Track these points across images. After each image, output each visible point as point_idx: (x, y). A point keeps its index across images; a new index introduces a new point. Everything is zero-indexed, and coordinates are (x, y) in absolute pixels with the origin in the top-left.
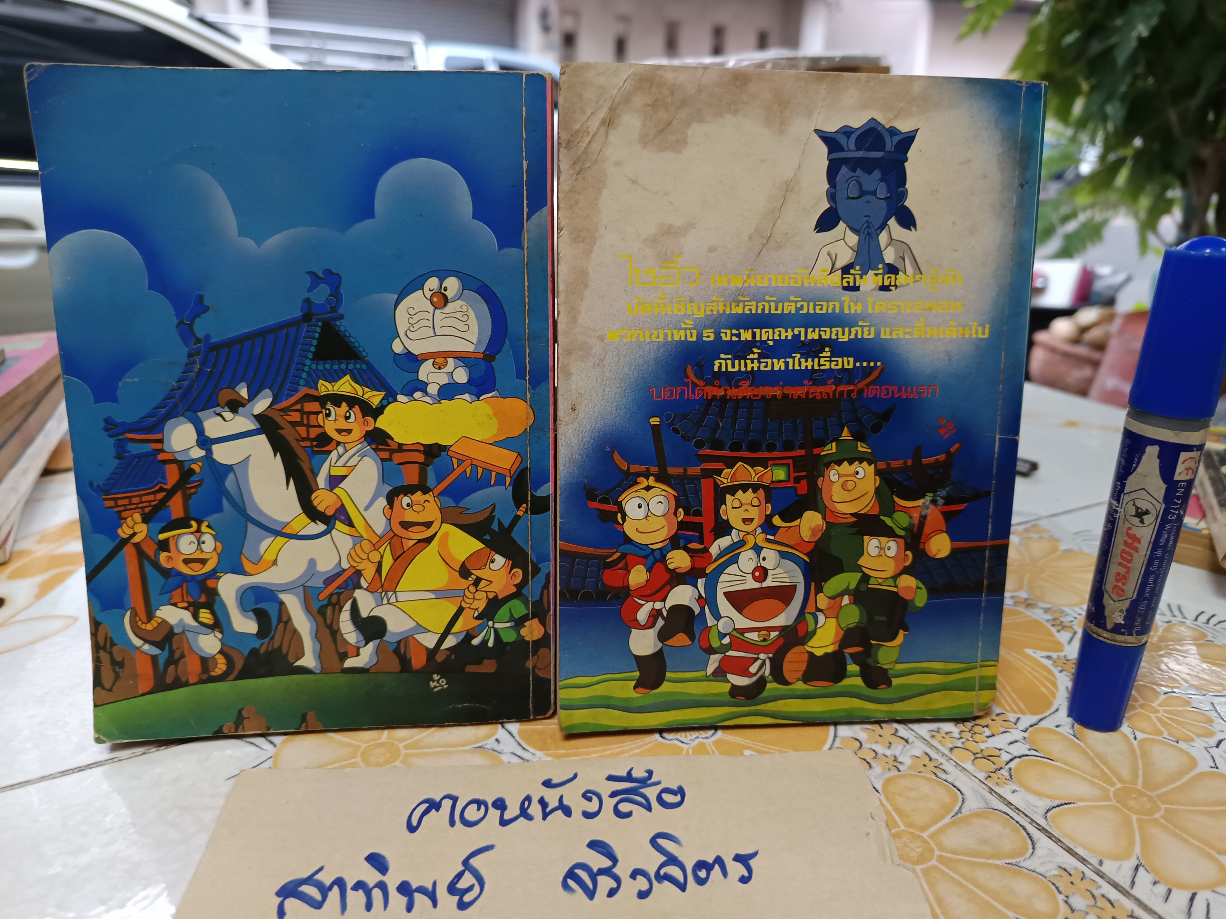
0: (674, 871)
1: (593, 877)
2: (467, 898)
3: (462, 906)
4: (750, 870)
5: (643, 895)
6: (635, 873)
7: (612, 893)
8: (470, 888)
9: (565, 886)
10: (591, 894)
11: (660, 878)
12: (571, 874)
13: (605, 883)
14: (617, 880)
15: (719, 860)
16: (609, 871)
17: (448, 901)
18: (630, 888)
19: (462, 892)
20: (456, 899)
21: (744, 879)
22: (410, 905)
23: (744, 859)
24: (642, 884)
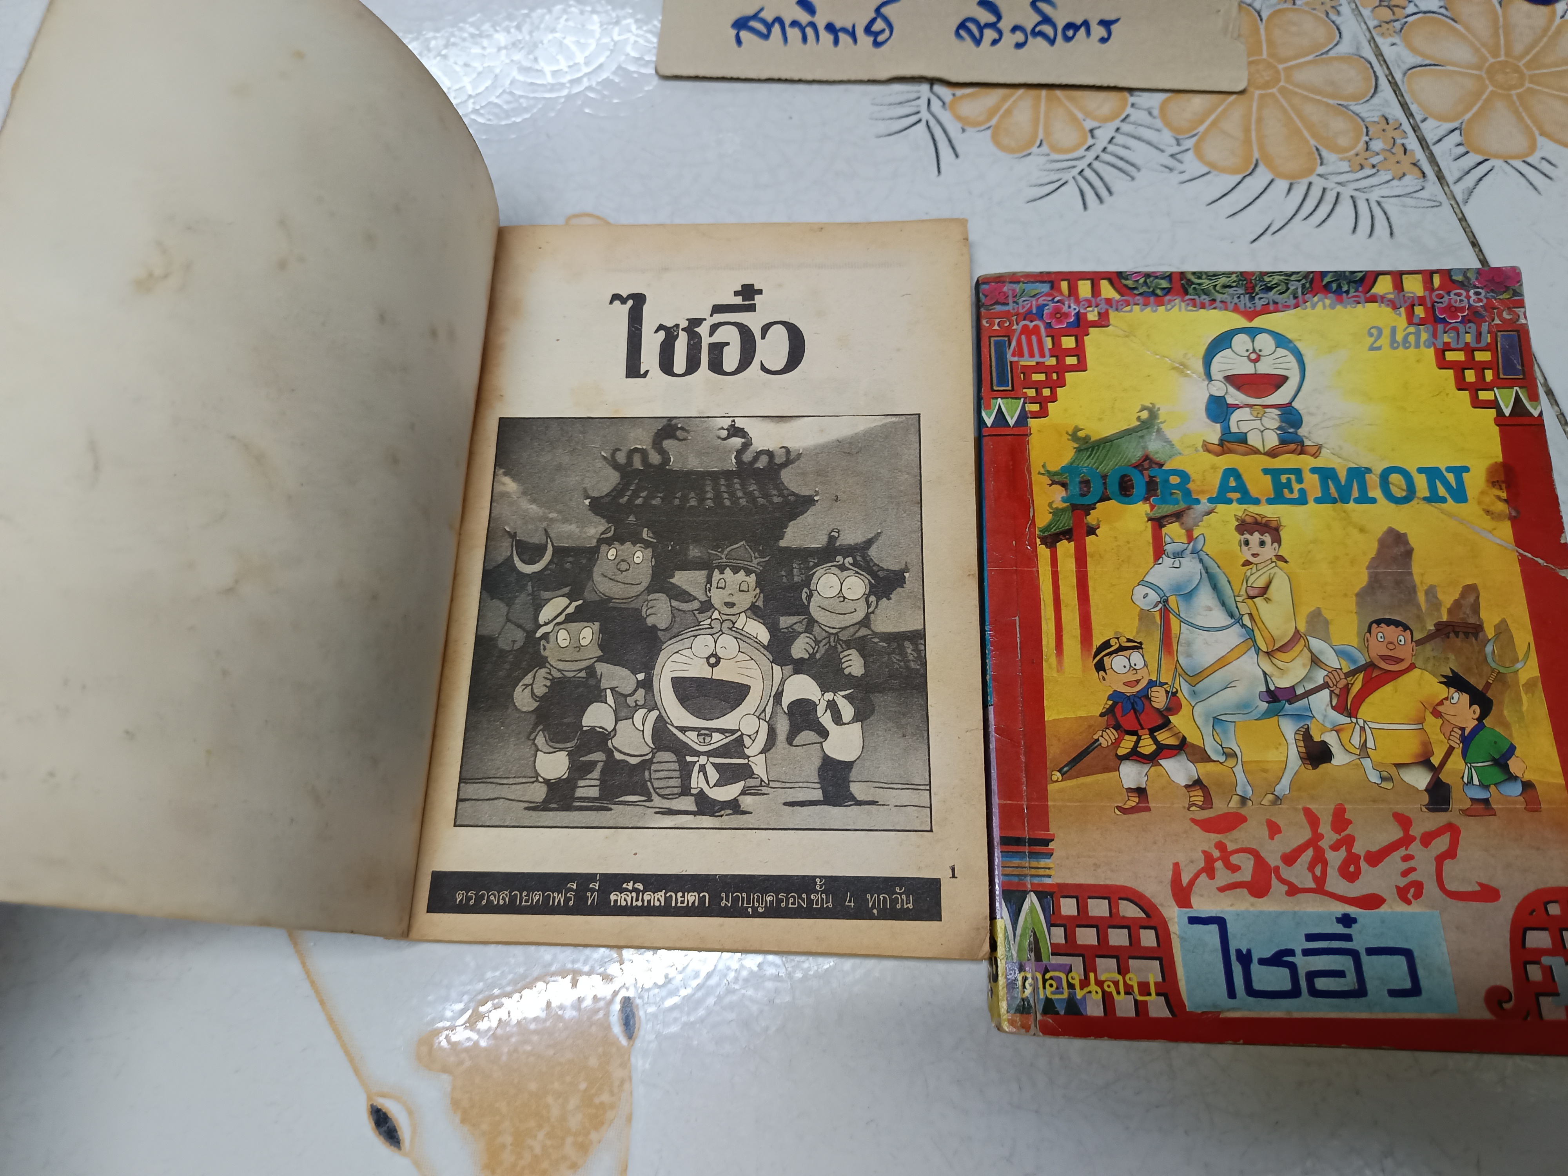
0: (1048, 29)
1: (981, 29)
2: (880, 38)
3: (877, 44)
4: (1110, 34)
5: (1019, 46)
6: (1015, 29)
7: (995, 42)
8: (883, 31)
9: (957, 34)
10: (978, 42)
11: (1035, 33)
12: (962, 26)
13: (990, 34)
14: (1000, 33)
15: (1086, 24)
16: (993, 26)
17: (865, 41)
18: (1010, 39)
19: (876, 34)
20: (872, 39)
21: (1103, 40)
22: (836, 42)
23: (1107, 24)
24: (1019, 37)
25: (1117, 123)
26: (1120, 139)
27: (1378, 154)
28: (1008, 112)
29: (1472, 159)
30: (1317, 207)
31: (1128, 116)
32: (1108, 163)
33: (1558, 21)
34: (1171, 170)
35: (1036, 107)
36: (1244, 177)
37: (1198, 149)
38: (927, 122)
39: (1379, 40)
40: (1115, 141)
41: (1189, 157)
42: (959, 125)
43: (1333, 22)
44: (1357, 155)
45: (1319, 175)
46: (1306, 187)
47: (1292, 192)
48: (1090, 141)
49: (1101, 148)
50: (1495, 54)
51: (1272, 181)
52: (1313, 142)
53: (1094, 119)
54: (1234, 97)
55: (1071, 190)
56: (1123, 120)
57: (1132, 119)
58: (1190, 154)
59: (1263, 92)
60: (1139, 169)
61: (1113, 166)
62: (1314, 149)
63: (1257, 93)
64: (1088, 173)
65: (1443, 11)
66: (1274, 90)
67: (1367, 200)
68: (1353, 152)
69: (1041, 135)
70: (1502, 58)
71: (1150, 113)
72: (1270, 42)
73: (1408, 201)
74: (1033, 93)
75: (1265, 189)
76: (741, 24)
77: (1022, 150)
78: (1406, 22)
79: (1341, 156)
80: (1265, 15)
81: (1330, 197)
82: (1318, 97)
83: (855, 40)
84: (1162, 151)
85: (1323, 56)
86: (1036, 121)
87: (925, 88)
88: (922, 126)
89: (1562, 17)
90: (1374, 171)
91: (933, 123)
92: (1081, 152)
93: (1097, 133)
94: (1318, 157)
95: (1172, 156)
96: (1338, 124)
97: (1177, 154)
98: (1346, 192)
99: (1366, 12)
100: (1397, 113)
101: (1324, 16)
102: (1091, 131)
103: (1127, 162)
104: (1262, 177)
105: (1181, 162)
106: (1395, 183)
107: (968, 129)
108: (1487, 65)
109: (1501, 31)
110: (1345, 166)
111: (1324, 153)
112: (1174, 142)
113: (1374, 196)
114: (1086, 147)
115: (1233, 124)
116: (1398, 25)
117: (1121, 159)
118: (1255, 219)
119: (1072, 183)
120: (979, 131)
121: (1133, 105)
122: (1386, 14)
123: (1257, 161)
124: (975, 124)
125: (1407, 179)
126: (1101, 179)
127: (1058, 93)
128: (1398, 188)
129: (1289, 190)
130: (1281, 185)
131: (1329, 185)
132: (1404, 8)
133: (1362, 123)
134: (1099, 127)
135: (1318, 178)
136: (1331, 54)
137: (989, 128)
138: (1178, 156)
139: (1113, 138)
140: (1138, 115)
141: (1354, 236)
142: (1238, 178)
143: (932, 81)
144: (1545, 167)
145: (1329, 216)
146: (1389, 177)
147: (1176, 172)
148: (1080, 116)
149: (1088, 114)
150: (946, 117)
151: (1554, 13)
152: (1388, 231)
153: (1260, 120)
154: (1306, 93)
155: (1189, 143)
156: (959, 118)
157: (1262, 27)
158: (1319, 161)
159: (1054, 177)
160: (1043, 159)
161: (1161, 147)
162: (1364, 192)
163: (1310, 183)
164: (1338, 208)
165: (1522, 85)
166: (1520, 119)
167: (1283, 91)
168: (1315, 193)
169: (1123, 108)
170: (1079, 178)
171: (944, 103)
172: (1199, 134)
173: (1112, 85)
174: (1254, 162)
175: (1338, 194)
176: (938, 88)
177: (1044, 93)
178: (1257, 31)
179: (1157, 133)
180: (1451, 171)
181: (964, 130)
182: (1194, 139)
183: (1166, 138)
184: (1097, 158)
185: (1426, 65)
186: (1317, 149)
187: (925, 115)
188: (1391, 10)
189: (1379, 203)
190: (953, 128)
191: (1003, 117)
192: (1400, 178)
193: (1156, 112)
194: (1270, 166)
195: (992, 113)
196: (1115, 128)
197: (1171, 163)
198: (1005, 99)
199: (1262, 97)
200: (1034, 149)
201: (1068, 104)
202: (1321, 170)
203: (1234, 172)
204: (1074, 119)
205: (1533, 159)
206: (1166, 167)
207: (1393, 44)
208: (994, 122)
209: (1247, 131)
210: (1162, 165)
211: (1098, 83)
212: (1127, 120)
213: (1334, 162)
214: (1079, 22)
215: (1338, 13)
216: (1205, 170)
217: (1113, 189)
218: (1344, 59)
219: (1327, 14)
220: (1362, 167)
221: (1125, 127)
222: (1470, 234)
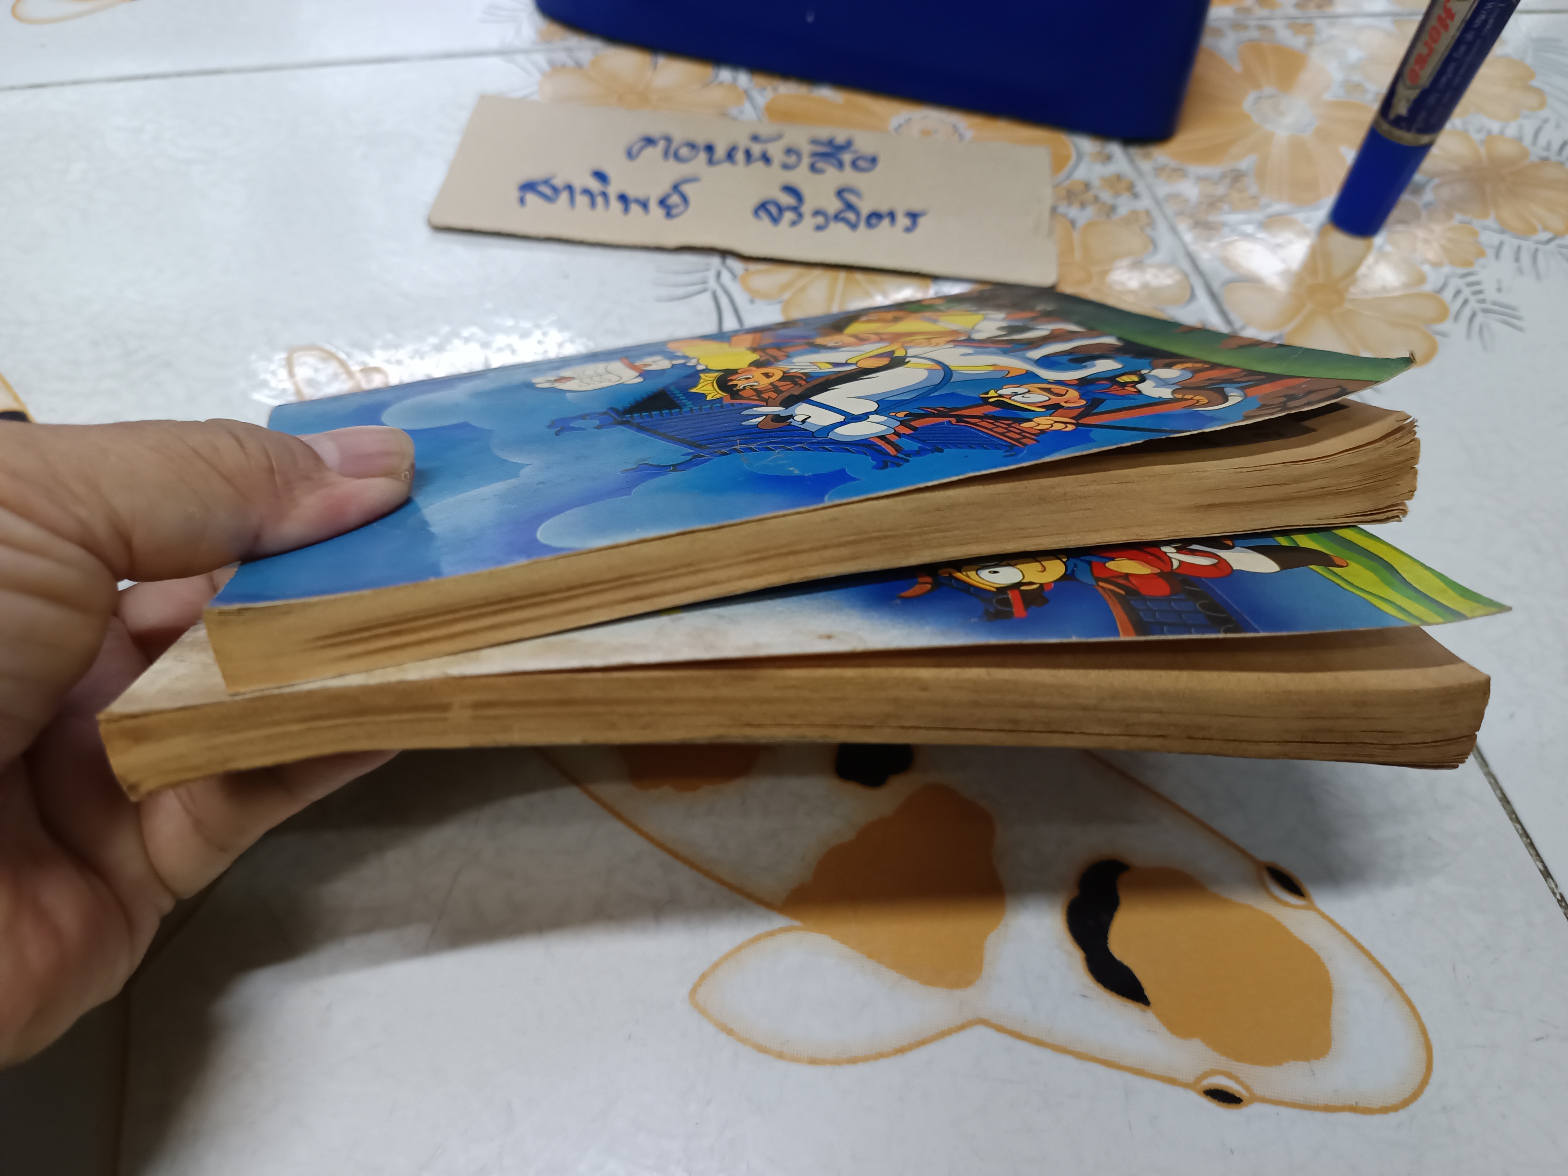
0: (851, 216)
1: (781, 210)
2: (674, 212)
3: (671, 215)
4: (915, 224)
5: (819, 228)
6: (817, 213)
8: (677, 205)
9: (756, 214)
10: (776, 222)
11: (836, 218)
12: (762, 206)
13: (789, 216)
14: (800, 216)
15: (891, 214)
16: (795, 209)
17: (656, 211)
18: (809, 222)
19: (670, 207)
20: (664, 211)
21: (908, 230)
22: (626, 211)
23: (914, 216)
24: (820, 220)
28: (803, 289)
33: (1375, 252)
35: (833, 285)
38: (714, 291)
42: (748, 296)
43: (1148, 236)
50: (1314, 277)
66: (1087, 289)
70: (1321, 280)
72: (1084, 248)
74: (830, 272)
76: (529, 187)
80: (1077, 222)
83: (646, 210)
85: (1139, 263)
86: (831, 298)
87: (716, 259)
88: (708, 295)
89: (1380, 249)
91: (720, 293)
100: (1213, 318)
101: (1139, 230)
107: (757, 299)
109: (1319, 257)
120: (770, 304)
124: (766, 296)
127: (858, 274)
136: (1147, 262)
137: (780, 301)
143: (724, 253)
150: (735, 289)
151: (1366, 245)
156: (747, 289)
157: (1076, 235)
165: (1342, 306)
171: (735, 276)
173: (913, 269)
176: (731, 262)
177: (842, 273)
178: (1071, 237)
181: (752, 301)
185: (1242, 281)
187: (712, 284)
190: (741, 298)
191: (795, 291)
195: (784, 288)
198: (802, 276)
201: (867, 285)
208: (787, 295)
211: (900, 267)
214: (884, 211)
215: (1154, 229)
218: (1160, 267)
219: (1142, 229)
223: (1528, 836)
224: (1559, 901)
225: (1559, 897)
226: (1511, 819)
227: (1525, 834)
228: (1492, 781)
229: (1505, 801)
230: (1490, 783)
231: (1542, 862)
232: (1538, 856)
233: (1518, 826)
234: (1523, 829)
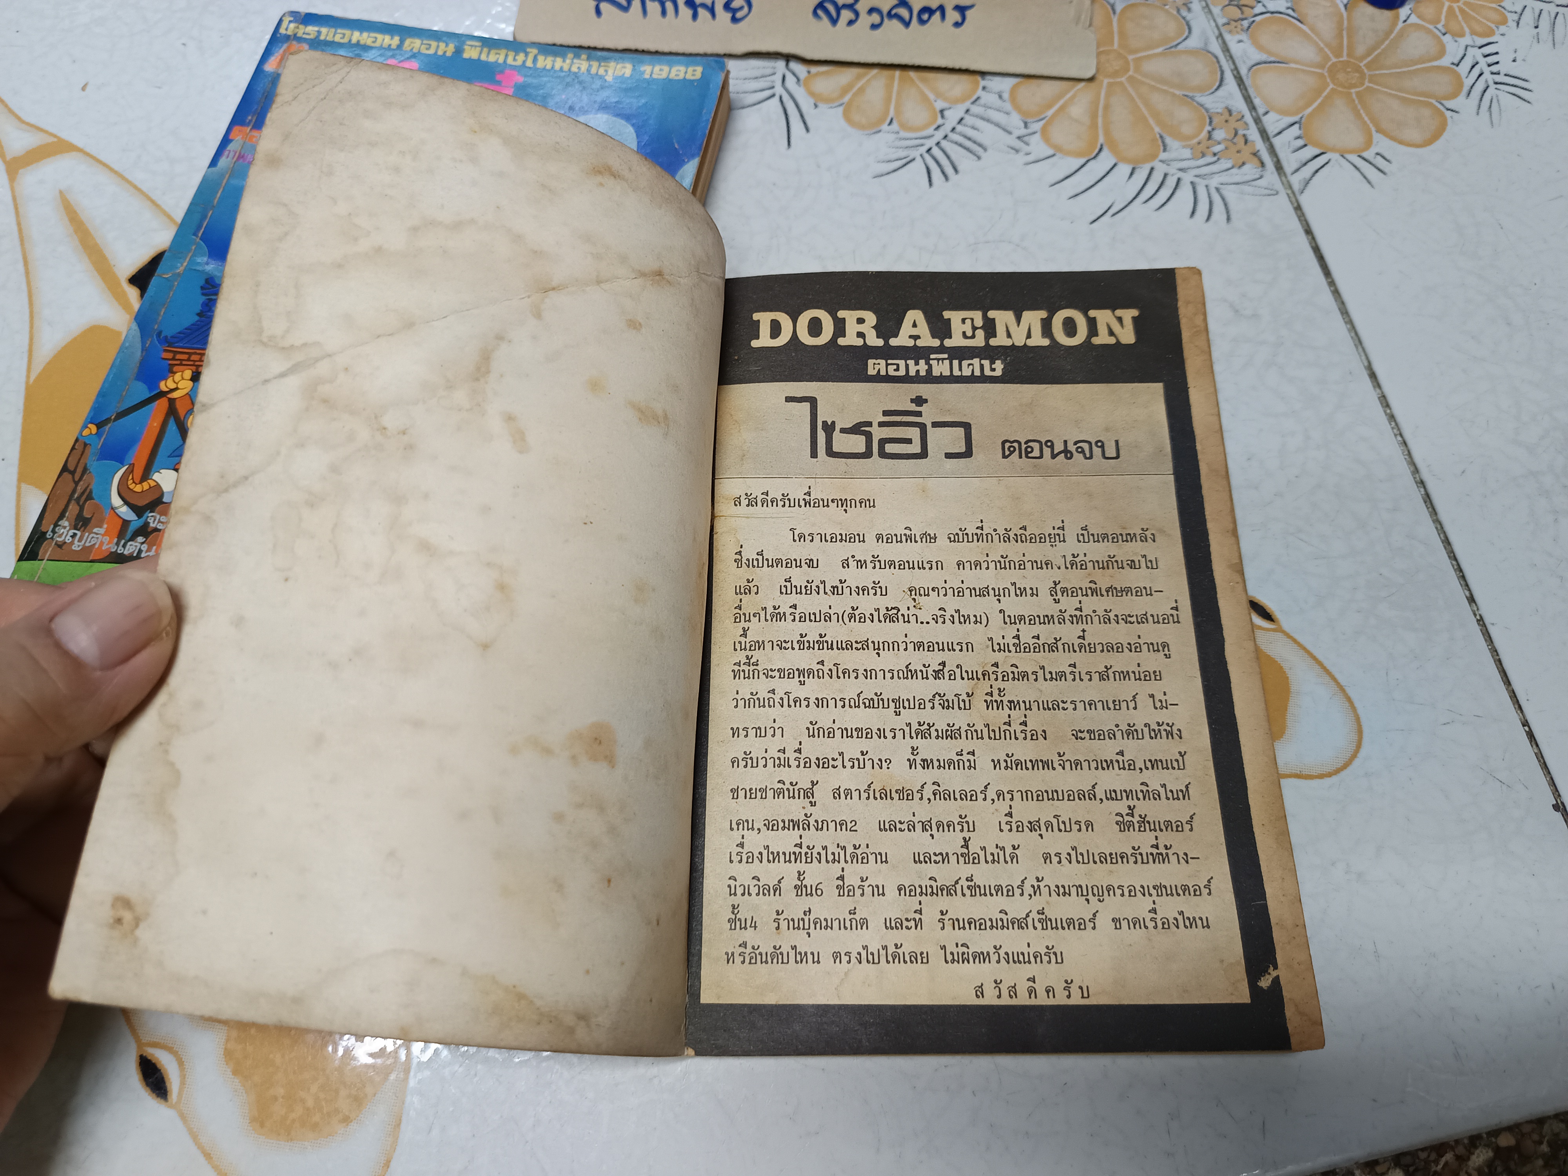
0: (904, 12)
1: (838, 9)
2: (739, 15)
3: (734, 20)
4: (964, 19)
5: (874, 27)
6: (871, 11)
7: (851, 23)
8: (741, 8)
9: (815, 13)
10: (834, 21)
11: (890, 15)
12: (820, 6)
13: (846, 15)
14: (857, 14)
15: (942, 8)
16: (851, 7)
17: (724, 16)
18: (865, 20)
19: (734, 11)
20: (730, 15)
21: (957, 25)
22: (695, 16)
23: (962, 10)
24: (876, 18)
25: (967, 104)
26: (969, 120)
27: (1219, 143)
28: (862, 90)
29: (1310, 152)
30: (1157, 191)
31: (978, 98)
32: (956, 143)
33: (1400, 25)
34: (1017, 151)
35: (889, 87)
36: (1088, 161)
37: (1045, 133)
38: (781, 98)
39: (1227, 37)
40: (963, 121)
41: (1036, 140)
42: (812, 101)
43: (1184, 18)
44: (1199, 143)
45: (1161, 161)
46: (1147, 172)
47: (1134, 176)
48: (940, 121)
49: (950, 128)
50: (1338, 54)
51: (1115, 165)
52: (1157, 129)
53: (945, 99)
54: (1082, 84)
55: (918, 167)
56: (973, 103)
57: (982, 101)
58: (1037, 137)
59: (1112, 80)
60: (985, 150)
61: (961, 145)
62: (1158, 136)
63: (1106, 81)
64: (936, 151)
65: (1290, 12)
66: (1123, 79)
67: (1207, 186)
68: (1195, 141)
69: (892, 113)
70: (1345, 58)
71: (1000, 97)
72: (1122, 34)
73: (1246, 188)
74: (886, 73)
75: (1108, 173)
77: (873, 127)
78: (1254, 21)
79: (1184, 144)
80: (1119, 8)
81: (1171, 182)
82: (1165, 88)
83: (713, 15)
84: (1010, 133)
85: (1171, 49)
86: (888, 100)
87: (781, 64)
88: (775, 101)
89: (1405, 21)
90: (1215, 158)
91: (786, 98)
92: (930, 131)
93: (946, 113)
94: (1161, 144)
95: (1019, 138)
96: (1183, 113)
97: (1024, 136)
98: (1187, 178)
99: (1216, 10)
100: (1239, 104)
101: (1175, 12)
102: (942, 111)
103: (975, 142)
104: (1106, 160)
105: (1027, 144)
106: (1234, 171)
107: (820, 105)
108: (1330, 63)
109: (1345, 33)
110: (1187, 153)
111: (1168, 140)
112: (1022, 125)
113: (1214, 182)
114: (935, 126)
115: (1078, 110)
116: (1246, 23)
117: (969, 139)
118: (1096, 201)
119: (919, 159)
120: (831, 107)
121: (984, 88)
122: (1235, 13)
123: (1102, 145)
124: (828, 100)
125: (1246, 168)
126: (948, 157)
127: (912, 74)
128: (1237, 175)
129: (1132, 174)
130: (1124, 169)
131: (1172, 170)
132: (1252, 8)
133: (1206, 114)
134: (950, 108)
135: (1161, 163)
136: (1180, 47)
137: (841, 105)
138: (1026, 139)
139: (962, 119)
140: (988, 98)
141: (1192, 220)
142: (1082, 161)
143: (788, 58)
144: (1379, 161)
145: (1168, 200)
146: (1229, 165)
147: (1021, 154)
148: (932, 96)
149: (939, 95)
150: (800, 93)
151: (1397, 17)
152: (1225, 216)
153: (1107, 107)
154: (1153, 83)
155: (1036, 126)
156: (812, 94)
157: (1115, 20)
158: (1162, 148)
159: (902, 153)
160: (892, 137)
161: (1009, 129)
162: (1204, 179)
163: (1152, 169)
164: (1178, 193)
165: (1363, 84)
166: (1358, 115)
167: (1131, 79)
168: (1157, 178)
169: (974, 90)
170: (927, 157)
171: (798, 80)
172: (1047, 119)
173: (964, 67)
174: (1099, 147)
175: (1179, 180)
176: (793, 65)
177: (897, 73)
178: (1110, 22)
179: (1006, 115)
180: (1290, 162)
181: (816, 106)
182: (1042, 123)
183: (1015, 121)
184: (946, 137)
185: (1270, 62)
186: (1161, 137)
187: (779, 90)
188: (1240, 9)
189: (1218, 189)
190: (806, 103)
191: (855, 95)
192: (1240, 167)
193: (1006, 96)
194: (1114, 150)
195: (845, 90)
196: (965, 109)
197: (1018, 144)
198: (859, 77)
199: (1110, 85)
200: (885, 127)
201: (921, 85)
202: (1163, 156)
203: (1077, 154)
204: (925, 99)
205: (1369, 154)
206: (1012, 148)
207: (1240, 41)
208: (846, 99)
209: (1094, 116)
210: (1008, 147)
211: (950, 65)
212: (977, 103)
213: (1177, 150)
214: (934, 6)
215: (1189, 10)
216: (1050, 152)
217: (959, 168)
218: (1193, 52)
219: (1178, 11)
220: (1203, 155)
221: (975, 109)
222: (1304, 223)
223: (1461, 570)
224: (1478, 620)
225: (1478, 617)
226: (1449, 557)
227: (1459, 569)
228: (1439, 527)
229: (1447, 542)
230: (1436, 528)
231: (1469, 590)
232: (1467, 586)
233: (1454, 563)
234: (1458, 565)
